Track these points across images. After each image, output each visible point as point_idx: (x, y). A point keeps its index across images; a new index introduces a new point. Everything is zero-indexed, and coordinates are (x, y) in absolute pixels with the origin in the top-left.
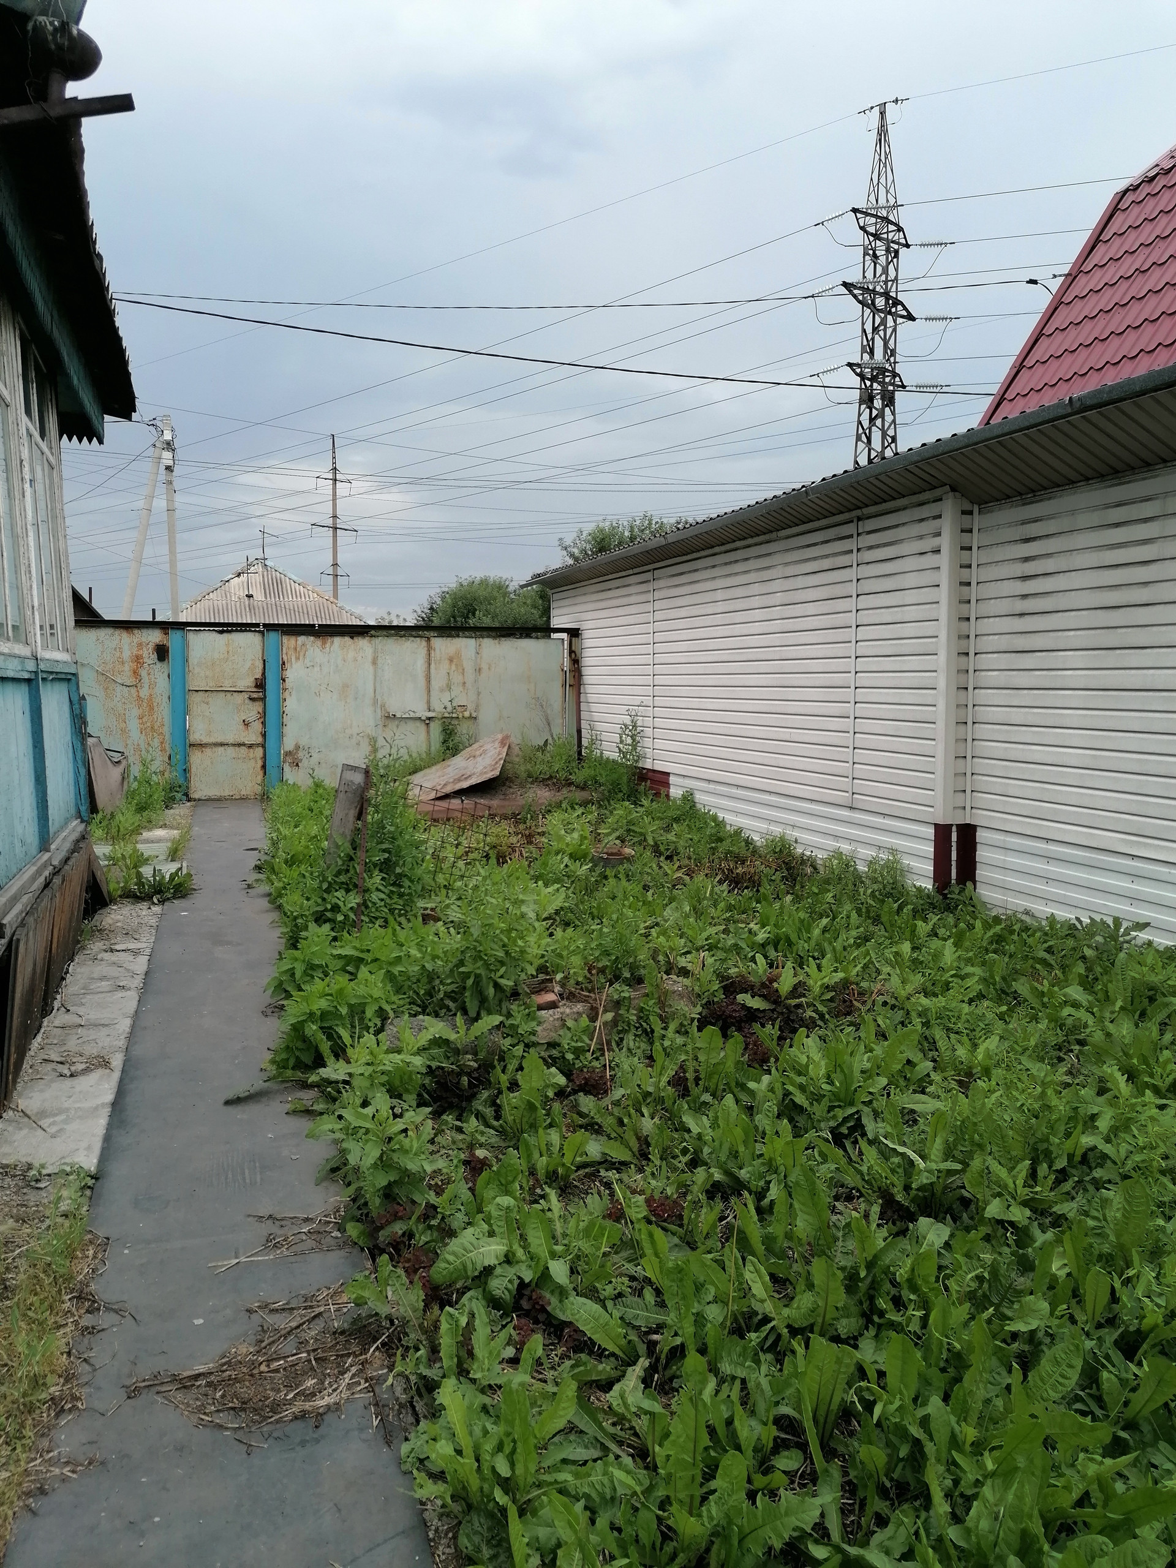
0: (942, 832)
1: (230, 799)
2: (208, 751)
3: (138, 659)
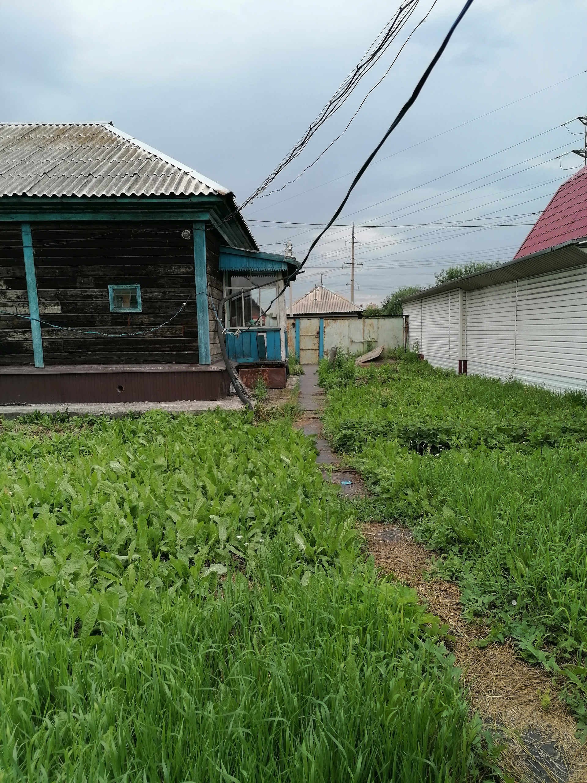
0: (460, 362)
1: (310, 364)
2: (305, 351)
3: (288, 327)
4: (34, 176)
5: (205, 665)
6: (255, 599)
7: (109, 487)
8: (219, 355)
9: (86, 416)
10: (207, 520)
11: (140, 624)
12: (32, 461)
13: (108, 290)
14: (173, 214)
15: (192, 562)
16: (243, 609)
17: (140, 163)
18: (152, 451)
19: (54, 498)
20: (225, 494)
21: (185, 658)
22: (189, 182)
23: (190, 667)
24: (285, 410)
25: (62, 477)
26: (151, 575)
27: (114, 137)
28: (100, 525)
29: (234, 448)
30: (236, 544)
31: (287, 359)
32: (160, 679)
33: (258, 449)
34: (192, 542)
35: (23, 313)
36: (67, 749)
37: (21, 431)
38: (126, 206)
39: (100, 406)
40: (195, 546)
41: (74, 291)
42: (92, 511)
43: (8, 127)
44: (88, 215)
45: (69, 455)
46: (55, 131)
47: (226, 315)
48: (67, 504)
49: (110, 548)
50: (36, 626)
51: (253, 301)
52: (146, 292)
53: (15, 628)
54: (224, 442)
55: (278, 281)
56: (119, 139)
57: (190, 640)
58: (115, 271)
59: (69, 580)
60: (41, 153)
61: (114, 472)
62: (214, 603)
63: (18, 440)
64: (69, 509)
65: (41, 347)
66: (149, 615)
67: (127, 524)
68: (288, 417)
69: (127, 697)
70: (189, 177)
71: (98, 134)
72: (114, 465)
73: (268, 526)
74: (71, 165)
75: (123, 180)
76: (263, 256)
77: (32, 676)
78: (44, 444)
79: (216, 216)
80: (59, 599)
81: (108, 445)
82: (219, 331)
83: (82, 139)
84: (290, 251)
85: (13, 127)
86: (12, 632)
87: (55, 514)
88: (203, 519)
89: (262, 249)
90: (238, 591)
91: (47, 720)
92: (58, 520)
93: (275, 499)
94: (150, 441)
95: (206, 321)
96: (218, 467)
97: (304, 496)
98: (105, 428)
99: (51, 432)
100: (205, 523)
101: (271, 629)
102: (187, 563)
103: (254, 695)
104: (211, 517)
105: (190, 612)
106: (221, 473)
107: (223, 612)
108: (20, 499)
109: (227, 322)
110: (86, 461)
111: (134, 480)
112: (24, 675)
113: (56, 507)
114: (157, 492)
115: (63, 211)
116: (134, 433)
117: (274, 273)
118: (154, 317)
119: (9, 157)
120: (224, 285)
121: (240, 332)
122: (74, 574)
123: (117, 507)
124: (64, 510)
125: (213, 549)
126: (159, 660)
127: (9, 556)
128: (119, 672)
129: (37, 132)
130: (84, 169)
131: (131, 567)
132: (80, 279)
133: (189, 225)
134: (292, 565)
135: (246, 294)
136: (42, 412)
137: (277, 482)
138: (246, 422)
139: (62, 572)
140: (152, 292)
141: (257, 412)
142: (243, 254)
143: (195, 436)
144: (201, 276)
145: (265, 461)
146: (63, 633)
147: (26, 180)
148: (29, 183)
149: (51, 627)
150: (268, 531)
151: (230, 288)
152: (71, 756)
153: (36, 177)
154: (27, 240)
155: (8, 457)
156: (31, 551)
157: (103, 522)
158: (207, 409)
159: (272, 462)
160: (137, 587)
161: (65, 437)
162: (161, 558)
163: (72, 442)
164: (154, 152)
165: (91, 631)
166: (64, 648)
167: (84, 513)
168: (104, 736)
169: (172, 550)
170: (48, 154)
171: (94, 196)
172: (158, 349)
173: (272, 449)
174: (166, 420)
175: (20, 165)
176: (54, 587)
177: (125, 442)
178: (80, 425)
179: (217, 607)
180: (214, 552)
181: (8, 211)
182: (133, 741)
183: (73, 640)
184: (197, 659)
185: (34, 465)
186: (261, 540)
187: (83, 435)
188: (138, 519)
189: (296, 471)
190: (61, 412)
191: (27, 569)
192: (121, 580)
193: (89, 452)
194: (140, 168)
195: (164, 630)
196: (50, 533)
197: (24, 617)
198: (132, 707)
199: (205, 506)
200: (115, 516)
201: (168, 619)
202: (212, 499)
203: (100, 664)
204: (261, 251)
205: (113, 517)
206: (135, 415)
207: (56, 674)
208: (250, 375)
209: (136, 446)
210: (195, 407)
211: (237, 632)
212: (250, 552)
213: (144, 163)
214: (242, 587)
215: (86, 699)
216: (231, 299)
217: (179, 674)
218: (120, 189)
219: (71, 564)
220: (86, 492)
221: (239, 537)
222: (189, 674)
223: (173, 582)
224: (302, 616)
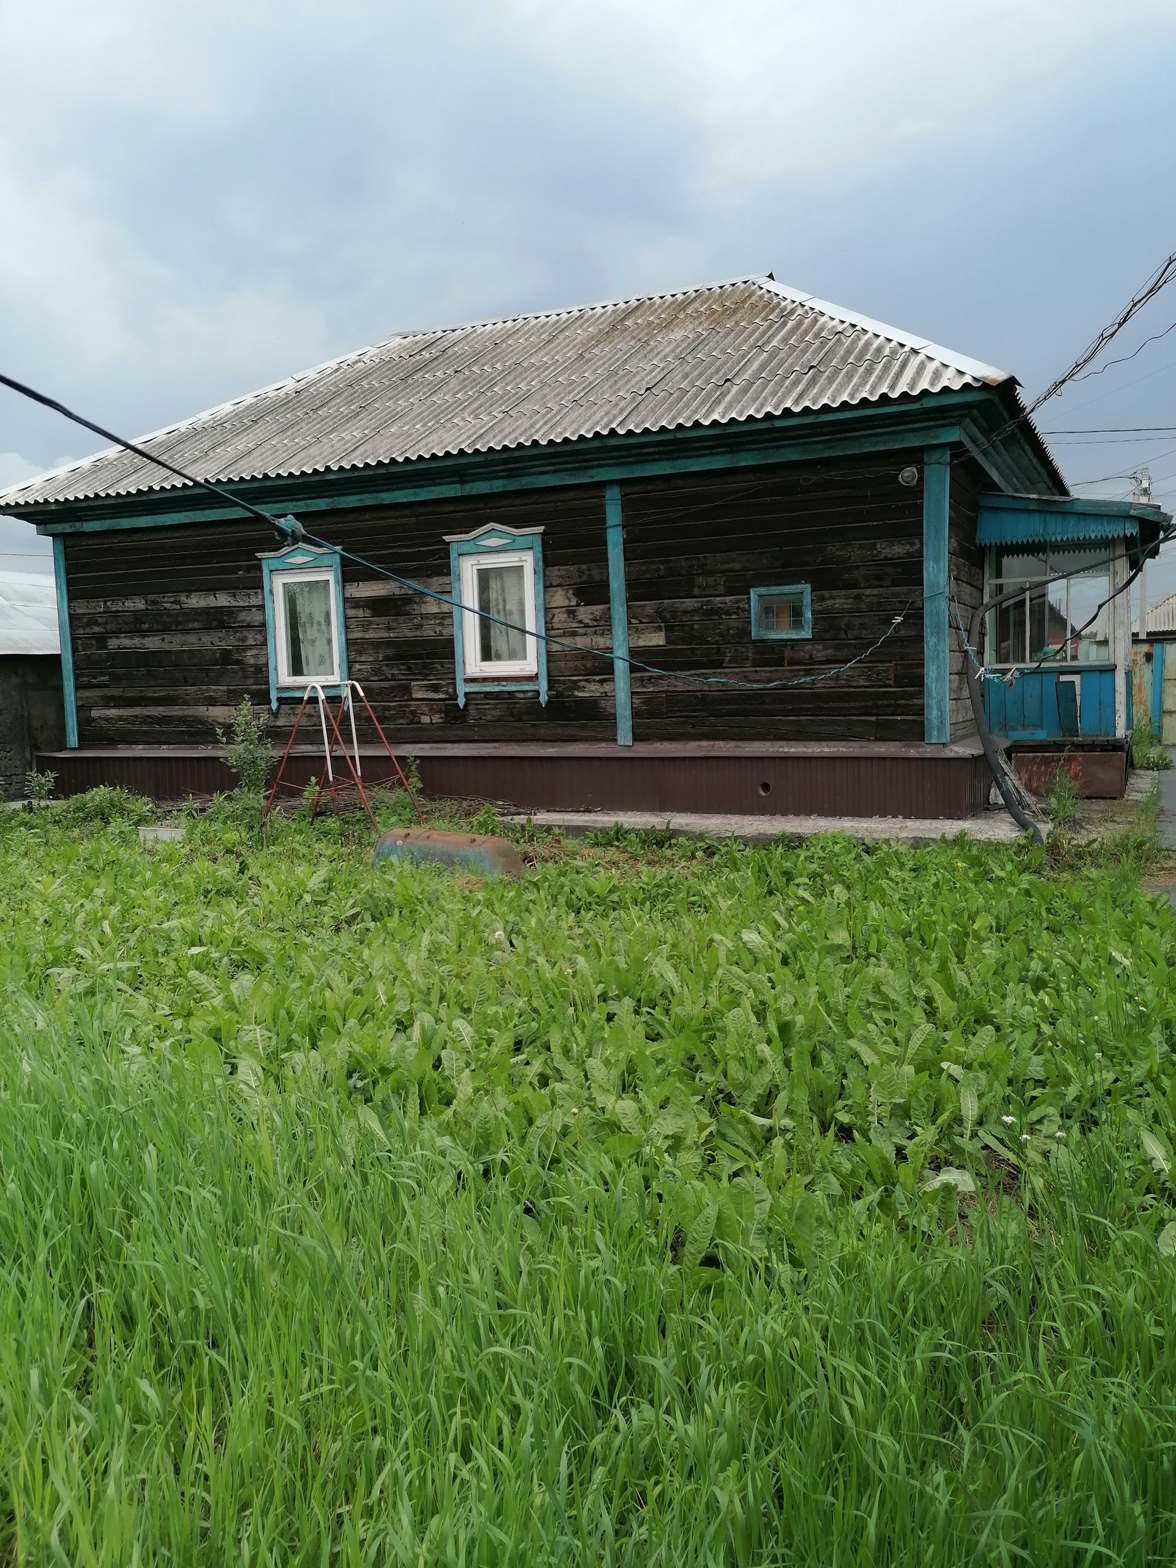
3: (1134, 661)
4: (629, 396)
5: (930, 1384)
6: (1045, 1262)
7: (739, 978)
8: (967, 724)
9: (701, 837)
10: (934, 1071)
11: (795, 1263)
12: (607, 916)
13: (749, 598)
14: (884, 438)
15: (900, 1152)
16: (1016, 1278)
17: (823, 344)
18: (823, 914)
19: (641, 988)
20: (976, 1021)
21: (886, 1358)
22: (921, 368)
23: (895, 1379)
24: (1122, 846)
25: (656, 950)
26: (817, 1167)
27: (775, 300)
28: (722, 1050)
29: (998, 923)
30: (1000, 1132)
31: (1128, 733)
32: (833, 1388)
33: (1053, 929)
34: (902, 1112)
35: (602, 646)
36: (653, 1480)
37: (591, 860)
38: (792, 433)
39: (726, 821)
40: (907, 1123)
41: (689, 604)
42: (707, 1020)
43: (591, 312)
44: (720, 458)
45: (670, 909)
46: (669, 307)
47: (987, 639)
48: (662, 1002)
49: (739, 1097)
50: (606, 1225)
51: (1052, 608)
52: (822, 599)
53: (570, 1221)
54: (974, 909)
55: (1114, 560)
56: (783, 304)
57: (897, 1320)
58: (764, 561)
59: (664, 1148)
60: (642, 353)
61: (749, 949)
62: (950, 1251)
63: (586, 876)
64: (667, 1012)
65: (629, 707)
66: (813, 1249)
67: (771, 1056)
68: (1128, 863)
69: (766, 1408)
70: (921, 357)
71: (745, 300)
72: (750, 937)
73: (1075, 1104)
74: (694, 368)
75: (788, 382)
76: (1079, 508)
77: (595, 1322)
78: (628, 885)
79: (974, 431)
80: (646, 1179)
81: (740, 895)
82: (971, 672)
83: (716, 316)
84: (1146, 492)
85: (599, 311)
86: (565, 1228)
87: (643, 1019)
88: (928, 1066)
89: (1076, 493)
90: (1003, 1236)
91: (617, 1413)
92: (648, 1029)
93: (1095, 1047)
94: (819, 895)
95: (944, 652)
96: (961, 960)
97: (1166, 1048)
98: (735, 864)
99: (639, 865)
100: (930, 1076)
101: (1082, 1337)
102: (892, 1156)
103: (1039, 1476)
104: (945, 1065)
105: (897, 1260)
106: (968, 973)
107: (970, 1275)
108: (585, 984)
109: (989, 655)
110: (700, 923)
111: (786, 969)
112: (582, 1316)
113: (645, 1006)
114: (831, 1000)
115: (676, 455)
116: (789, 876)
117: (1106, 543)
118: (836, 647)
119: (589, 368)
120: (987, 575)
121: (1017, 674)
122: (673, 1136)
123: (754, 1019)
124: (658, 1013)
125: (948, 1135)
126: (833, 1348)
127: (566, 1086)
128: (752, 1352)
129: (639, 313)
130: (717, 371)
131: (778, 1142)
132: (700, 580)
133: (915, 456)
134: (1136, 1201)
135: (1037, 592)
136: (626, 826)
137: (1101, 1008)
138: (1026, 869)
139: (654, 1129)
140: (833, 598)
141: (1054, 848)
142: (1033, 506)
143: (911, 892)
144: (937, 560)
145: (1070, 957)
146: (651, 1250)
147: (617, 405)
148: (622, 411)
149: (630, 1233)
150: (1076, 1114)
151: (999, 581)
152: (659, 1495)
153: (634, 397)
154: (614, 514)
155: (569, 905)
156: (602, 1082)
157: (726, 1046)
158: (938, 837)
159: (1087, 963)
160: (789, 1185)
161: (664, 875)
162: (836, 1136)
163: (676, 884)
164: (851, 317)
165: (701, 1256)
166: (652, 1280)
167: (693, 1023)
168: (721, 1476)
169: (860, 1122)
170: (656, 352)
171: (733, 421)
172: (840, 712)
173: (1088, 932)
174: (853, 855)
175: (608, 379)
176: (637, 1157)
177: (770, 893)
178: (689, 854)
179: (957, 1264)
180: (951, 1141)
181: (585, 464)
182: (776, 1501)
183: (668, 1267)
184: (911, 1365)
185: (610, 922)
186: (1059, 1134)
187: (694, 874)
188: (793, 1049)
189: (1148, 988)
190: (658, 827)
191: (593, 1114)
192: (759, 1164)
193: (705, 907)
194: (821, 355)
195: (842, 1287)
196: (633, 1053)
197: (584, 1203)
198: (776, 1431)
199: (931, 1043)
200: (750, 1036)
201: (850, 1265)
202: (946, 1028)
203: (717, 1329)
204: (1076, 496)
205: (746, 1039)
206: (791, 841)
207: (636, 1329)
208: (1039, 768)
209: (791, 903)
210: (911, 830)
211: (1001, 1326)
212: (1033, 1156)
213: (830, 344)
214: (1013, 1228)
215: (690, 1390)
216: (1000, 604)
217: (872, 1387)
218: (781, 401)
219: (669, 1118)
220: (697, 983)
221: (1008, 1119)
222: (895, 1393)
223: (861, 1189)
224: (1158, 1324)
